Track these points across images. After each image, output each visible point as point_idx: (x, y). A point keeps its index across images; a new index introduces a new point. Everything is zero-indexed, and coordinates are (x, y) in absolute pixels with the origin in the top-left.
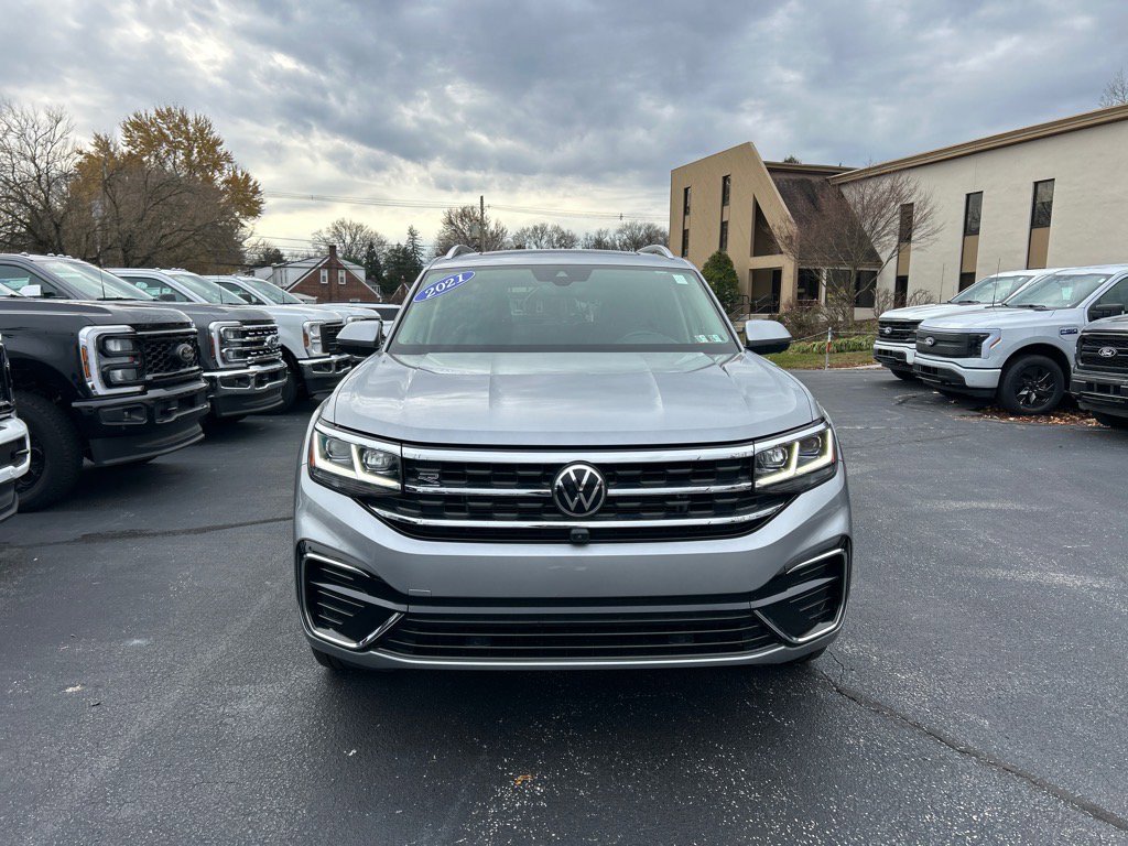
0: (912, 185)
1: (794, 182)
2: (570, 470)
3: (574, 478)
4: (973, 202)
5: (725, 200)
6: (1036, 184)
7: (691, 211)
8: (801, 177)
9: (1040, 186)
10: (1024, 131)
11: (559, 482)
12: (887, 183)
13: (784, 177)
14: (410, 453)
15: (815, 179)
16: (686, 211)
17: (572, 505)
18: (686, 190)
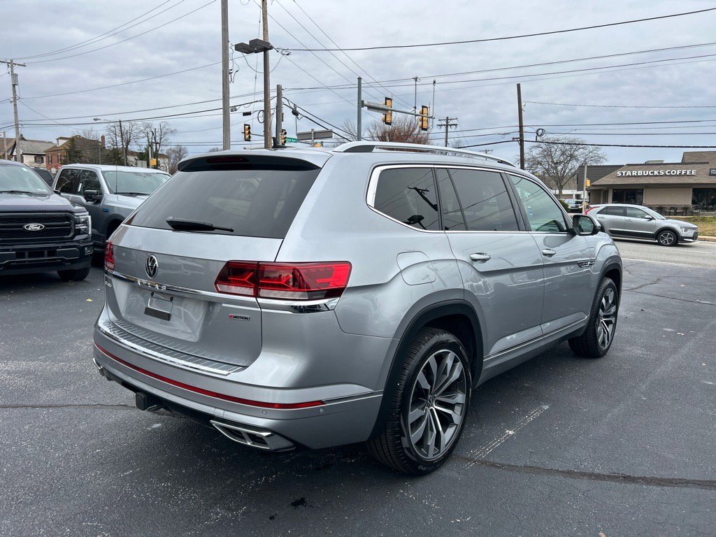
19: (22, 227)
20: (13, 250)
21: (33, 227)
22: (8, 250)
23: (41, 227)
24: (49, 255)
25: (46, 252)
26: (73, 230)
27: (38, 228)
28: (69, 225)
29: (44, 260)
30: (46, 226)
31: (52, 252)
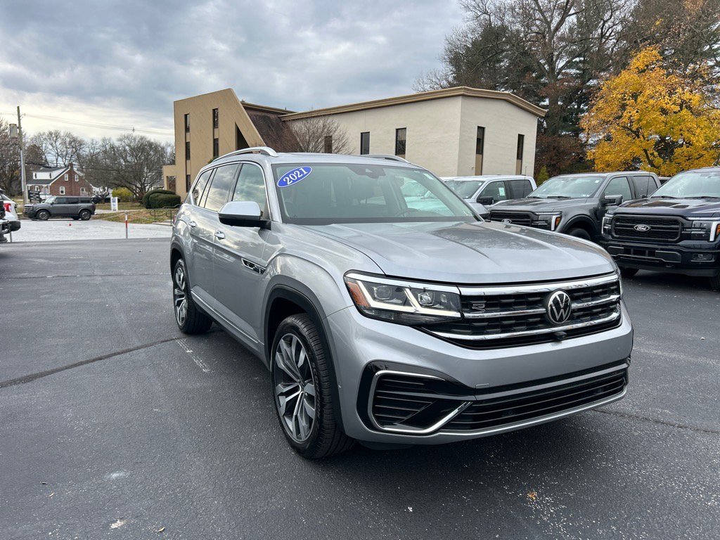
0: (336, 125)
1: (260, 117)
2: (556, 295)
3: (559, 299)
4: (365, 137)
5: (215, 125)
6: (397, 130)
7: (191, 130)
8: (263, 114)
9: (399, 131)
10: (390, 100)
11: (551, 302)
12: (321, 122)
13: (254, 113)
14: (466, 291)
15: (272, 116)
16: (187, 129)
17: (558, 317)
18: (186, 116)
19: (633, 227)
20: (623, 246)
21: (641, 227)
22: (619, 246)
23: (647, 228)
24: (649, 255)
25: (647, 252)
26: (679, 234)
27: (644, 229)
28: (677, 229)
29: (645, 259)
30: (652, 228)
31: (652, 252)
